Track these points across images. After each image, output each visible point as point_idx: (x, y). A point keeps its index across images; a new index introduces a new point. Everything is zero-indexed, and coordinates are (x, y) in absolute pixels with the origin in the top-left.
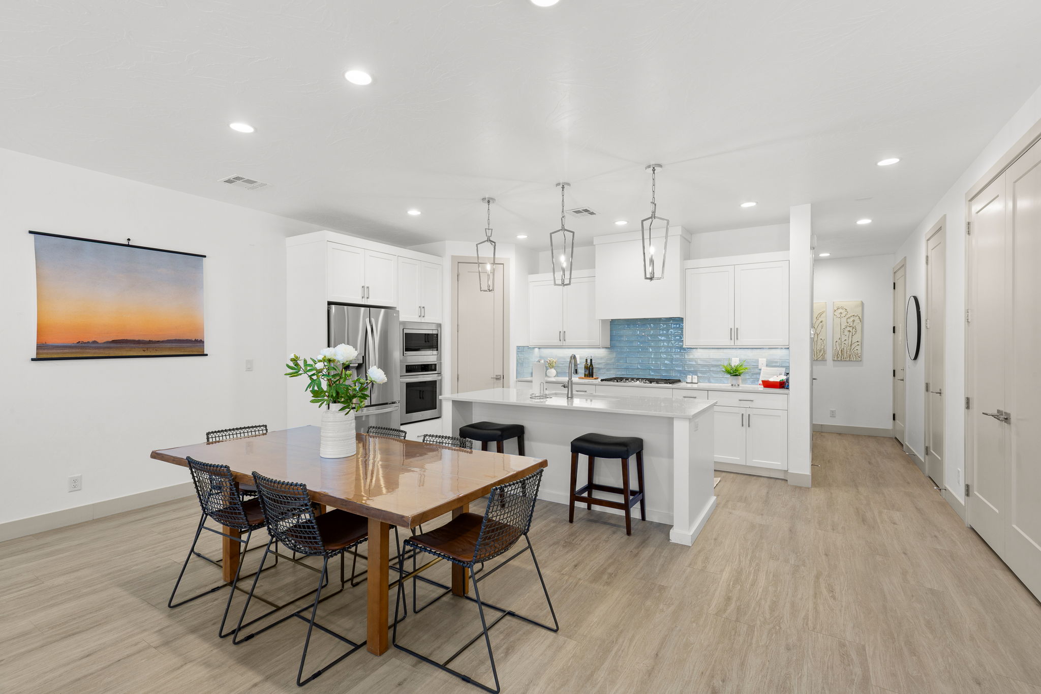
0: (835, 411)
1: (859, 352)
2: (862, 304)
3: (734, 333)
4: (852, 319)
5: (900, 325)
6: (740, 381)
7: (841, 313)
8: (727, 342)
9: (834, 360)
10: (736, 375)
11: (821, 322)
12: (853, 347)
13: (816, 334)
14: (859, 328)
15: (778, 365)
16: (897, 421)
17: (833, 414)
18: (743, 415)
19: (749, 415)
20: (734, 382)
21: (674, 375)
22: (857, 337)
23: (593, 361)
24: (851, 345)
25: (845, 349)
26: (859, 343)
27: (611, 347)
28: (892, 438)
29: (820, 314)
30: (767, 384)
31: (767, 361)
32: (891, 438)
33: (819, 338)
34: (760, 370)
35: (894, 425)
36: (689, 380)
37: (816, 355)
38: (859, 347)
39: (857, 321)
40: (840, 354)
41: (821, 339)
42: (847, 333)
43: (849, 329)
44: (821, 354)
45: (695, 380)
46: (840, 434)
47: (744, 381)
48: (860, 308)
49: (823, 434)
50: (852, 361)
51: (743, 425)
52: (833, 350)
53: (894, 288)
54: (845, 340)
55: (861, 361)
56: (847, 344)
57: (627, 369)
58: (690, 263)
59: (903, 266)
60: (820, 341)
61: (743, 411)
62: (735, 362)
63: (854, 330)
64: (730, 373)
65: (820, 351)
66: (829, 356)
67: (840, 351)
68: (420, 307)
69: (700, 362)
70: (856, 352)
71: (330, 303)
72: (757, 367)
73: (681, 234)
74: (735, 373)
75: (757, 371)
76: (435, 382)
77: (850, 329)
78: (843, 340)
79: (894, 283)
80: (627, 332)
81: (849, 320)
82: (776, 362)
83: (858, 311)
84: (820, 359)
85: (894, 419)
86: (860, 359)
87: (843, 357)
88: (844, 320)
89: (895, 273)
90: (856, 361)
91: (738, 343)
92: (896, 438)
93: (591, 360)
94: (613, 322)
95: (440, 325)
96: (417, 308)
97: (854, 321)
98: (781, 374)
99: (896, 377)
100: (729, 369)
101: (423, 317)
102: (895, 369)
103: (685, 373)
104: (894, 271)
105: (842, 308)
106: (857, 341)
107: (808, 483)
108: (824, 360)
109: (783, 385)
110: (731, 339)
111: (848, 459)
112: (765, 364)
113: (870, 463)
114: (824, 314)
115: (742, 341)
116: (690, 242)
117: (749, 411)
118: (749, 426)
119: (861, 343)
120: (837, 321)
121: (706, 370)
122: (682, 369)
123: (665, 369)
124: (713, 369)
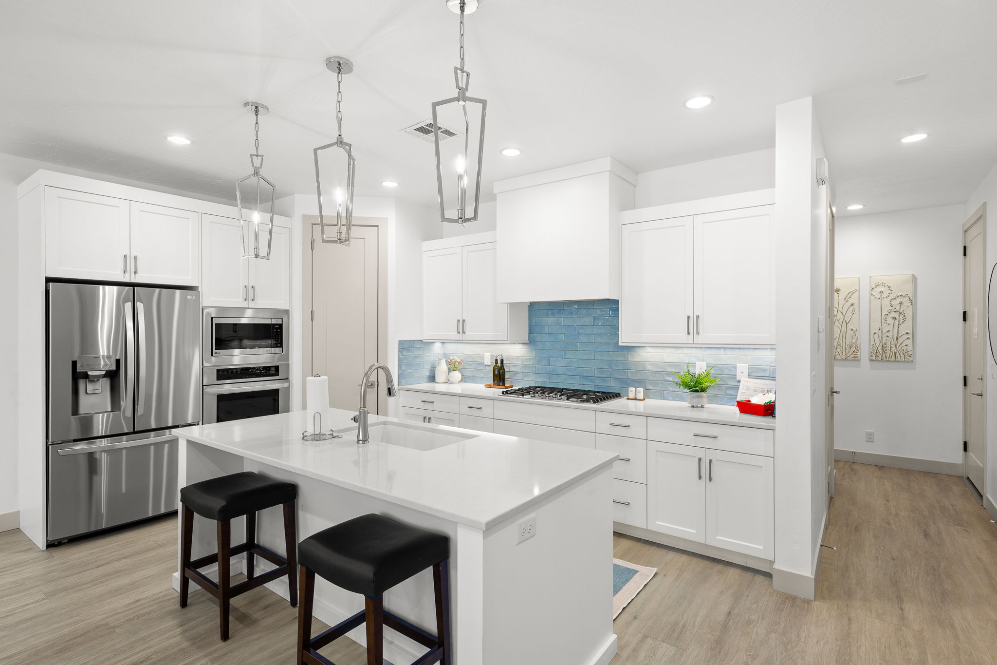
0: (873, 432)
1: (910, 348)
2: (914, 278)
3: (693, 324)
4: (899, 300)
5: (976, 310)
6: (705, 400)
7: (881, 292)
8: (681, 336)
9: (871, 360)
10: (697, 391)
11: (852, 305)
12: (900, 341)
13: (844, 322)
14: (909, 313)
15: (767, 375)
16: (971, 454)
17: (870, 438)
18: (700, 460)
19: (710, 461)
20: (695, 402)
21: (612, 386)
22: (906, 327)
23: (504, 362)
24: (897, 338)
25: (888, 344)
26: (910, 336)
27: (531, 342)
28: (962, 477)
29: (851, 294)
30: (746, 407)
31: (749, 369)
32: (960, 478)
33: (849, 328)
34: (739, 381)
35: (966, 458)
36: (631, 396)
37: (844, 353)
38: (910, 341)
39: (907, 303)
40: (880, 351)
41: (852, 330)
42: (890, 321)
43: (893, 315)
44: (852, 352)
45: (641, 396)
46: (880, 467)
47: (714, 399)
48: (911, 285)
49: (855, 467)
50: (898, 361)
51: (700, 477)
52: (870, 345)
53: (965, 254)
54: (889, 331)
55: (912, 361)
56: (890, 336)
57: (550, 374)
58: (629, 215)
59: (981, 218)
60: (849, 333)
61: (701, 453)
62: (700, 368)
63: (902, 316)
64: (690, 388)
65: (850, 347)
66: (864, 353)
67: (880, 348)
68: (246, 287)
69: (649, 367)
70: (905, 348)
71: (49, 280)
72: (734, 377)
73: (609, 169)
74: (696, 387)
75: (732, 383)
76: (276, 391)
77: (896, 315)
78: (884, 331)
79: (965, 247)
80: (550, 321)
81: (893, 303)
82: (764, 370)
83: (908, 290)
84: (850, 358)
85: (965, 449)
86: (911, 359)
87: (884, 356)
88: (886, 302)
89: (965, 231)
90: (904, 362)
91: (699, 339)
92: (968, 479)
93: (502, 361)
94: (533, 307)
95: (287, 312)
96: (242, 288)
97: (901, 303)
98: (770, 391)
99: (968, 387)
100: (688, 379)
101: (252, 300)
102: (967, 375)
103: (628, 383)
104: (965, 229)
105: (883, 285)
106: (907, 333)
107: (808, 592)
108: (856, 359)
109: (768, 410)
110: (689, 333)
111: (889, 523)
112: (746, 373)
113: (926, 535)
114: (857, 293)
115: (706, 336)
116: (635, 186)
117: (711, 455)
118: (710, 479)
119: (913, 336)
120: (876, 303)
121: (659, 379)
122: (624, 377)
123: (600, 376)
124: (667, 378)
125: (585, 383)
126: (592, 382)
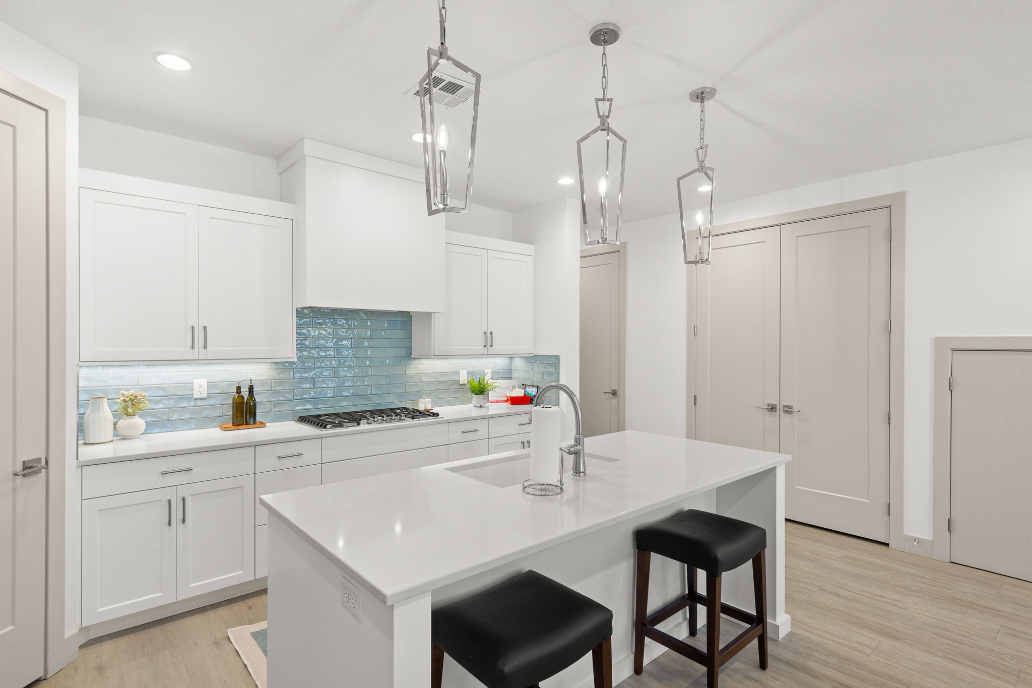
3: (488, 339)
18: (522, 443)
31: (492, 373)
62: (463, 376)
93: (251, 389)
110: (484, 346)
112: (490, 376)
115: (495, 349)
121: (432, 389)
122: (402, 391)
123: (378, 393)
124: (439, 387)
125: (360, 403)
126: (368, 401)
